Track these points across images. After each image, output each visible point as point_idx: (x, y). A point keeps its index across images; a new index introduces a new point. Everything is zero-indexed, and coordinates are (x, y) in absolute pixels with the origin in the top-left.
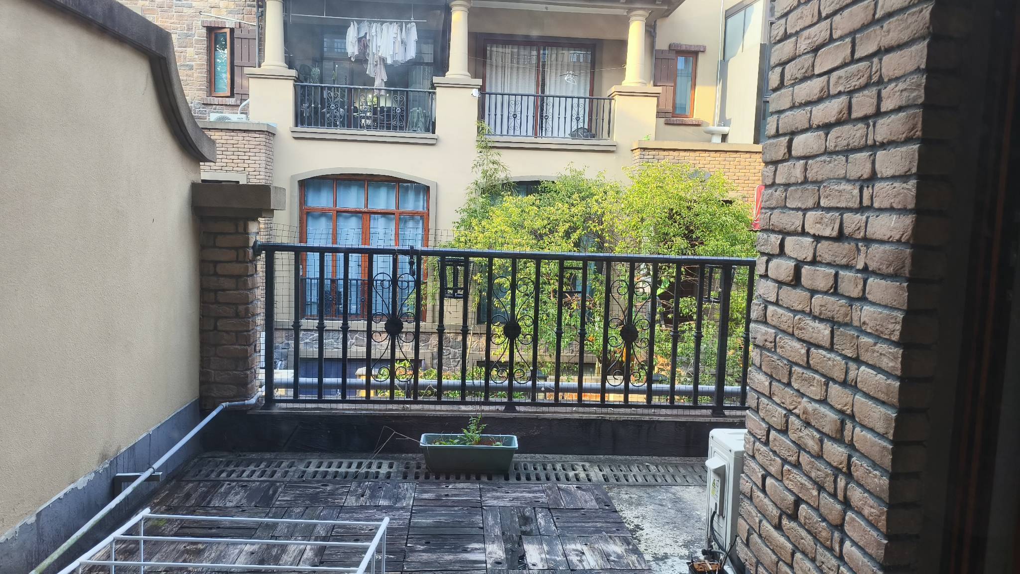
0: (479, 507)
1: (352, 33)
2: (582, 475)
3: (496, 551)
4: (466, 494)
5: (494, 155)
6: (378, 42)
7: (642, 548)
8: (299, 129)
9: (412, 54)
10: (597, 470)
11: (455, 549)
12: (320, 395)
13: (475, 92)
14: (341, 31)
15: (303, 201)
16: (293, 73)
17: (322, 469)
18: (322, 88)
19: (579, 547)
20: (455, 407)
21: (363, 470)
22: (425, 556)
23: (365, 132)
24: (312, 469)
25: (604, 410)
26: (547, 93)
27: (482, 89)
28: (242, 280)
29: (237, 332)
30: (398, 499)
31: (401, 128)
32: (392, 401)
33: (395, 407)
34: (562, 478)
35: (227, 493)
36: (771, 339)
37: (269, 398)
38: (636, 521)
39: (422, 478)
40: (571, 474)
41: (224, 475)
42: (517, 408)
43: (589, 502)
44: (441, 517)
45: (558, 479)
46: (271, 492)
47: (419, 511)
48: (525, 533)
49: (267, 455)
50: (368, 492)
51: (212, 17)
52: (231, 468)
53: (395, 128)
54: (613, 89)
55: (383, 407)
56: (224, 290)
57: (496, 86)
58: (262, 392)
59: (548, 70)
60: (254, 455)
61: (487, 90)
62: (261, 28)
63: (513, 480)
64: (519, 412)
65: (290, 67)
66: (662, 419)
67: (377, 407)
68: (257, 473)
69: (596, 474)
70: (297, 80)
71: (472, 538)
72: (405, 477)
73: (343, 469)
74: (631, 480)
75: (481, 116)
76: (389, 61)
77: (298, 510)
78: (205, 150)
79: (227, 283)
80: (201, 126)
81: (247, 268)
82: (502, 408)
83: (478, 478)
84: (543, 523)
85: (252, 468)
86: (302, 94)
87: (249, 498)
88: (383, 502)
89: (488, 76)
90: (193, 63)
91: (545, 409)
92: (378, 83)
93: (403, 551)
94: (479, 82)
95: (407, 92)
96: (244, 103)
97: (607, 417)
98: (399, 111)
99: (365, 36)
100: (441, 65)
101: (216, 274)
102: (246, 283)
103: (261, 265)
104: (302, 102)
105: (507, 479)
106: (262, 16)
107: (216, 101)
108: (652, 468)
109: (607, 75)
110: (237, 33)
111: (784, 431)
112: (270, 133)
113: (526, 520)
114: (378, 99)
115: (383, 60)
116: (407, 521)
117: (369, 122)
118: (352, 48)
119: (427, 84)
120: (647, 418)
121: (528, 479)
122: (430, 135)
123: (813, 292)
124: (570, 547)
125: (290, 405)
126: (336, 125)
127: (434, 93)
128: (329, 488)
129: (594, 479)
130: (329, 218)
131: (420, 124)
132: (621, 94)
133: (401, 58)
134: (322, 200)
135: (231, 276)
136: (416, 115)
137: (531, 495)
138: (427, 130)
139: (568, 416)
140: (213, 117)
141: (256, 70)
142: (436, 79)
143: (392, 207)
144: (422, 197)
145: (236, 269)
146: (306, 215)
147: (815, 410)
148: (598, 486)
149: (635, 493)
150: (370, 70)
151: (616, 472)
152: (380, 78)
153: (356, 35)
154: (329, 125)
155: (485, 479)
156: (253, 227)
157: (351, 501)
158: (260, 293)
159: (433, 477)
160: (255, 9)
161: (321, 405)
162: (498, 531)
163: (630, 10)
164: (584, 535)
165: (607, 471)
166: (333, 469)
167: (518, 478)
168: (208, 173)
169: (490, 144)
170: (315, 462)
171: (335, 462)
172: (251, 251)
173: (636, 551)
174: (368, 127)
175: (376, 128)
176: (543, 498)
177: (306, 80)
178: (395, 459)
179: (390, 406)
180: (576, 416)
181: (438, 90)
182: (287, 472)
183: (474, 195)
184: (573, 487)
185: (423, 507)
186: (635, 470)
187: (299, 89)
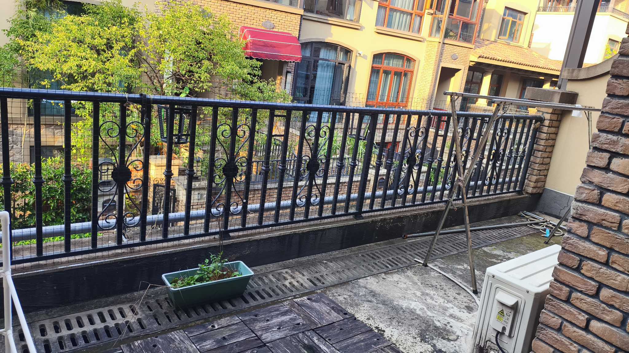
2: (295, 283)
4: (238, 332)
10: (299, 275)
33: (122, 251)
43: (330, 313)
55: (110, 253)
64: (233, 238)
67: (104, 254)
69: (303, 280)
137: (287, 318)
165: (307, 275)
176: (299, 319)
179: (118, 252)
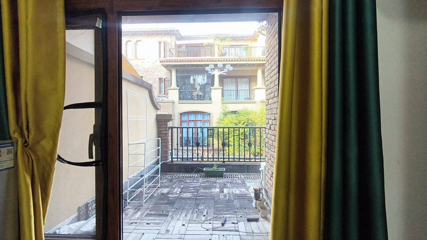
0: (216, 183)
1: (192, 78)
2: (240, 177)
3: (218, 190)
4: (213, 180)
5: (225, 105)
6: (198, 79)
7: (249, 190)
8: (180, 101)
9: (206, 82)
10: (243, 176)
11: (209, 190)
12: (182, 160)
13: (221, 90)
14: (190, 77)
15: (181, 118)
16: (178, 88)
17: (183, 176)
18: (185, 91)
19: (235, 189)
20: (212, 162)
21: (192, 176)
22: (203, 191)
23: (195, 101)
24: (181, 176)
25: (245, 163)
26: (238, 89)
27: (223, 90)
28: (166, 134)
29: (165, 146)
30: (198, 181)
31: (203, 100)
32: (198, 161)
33: (198, 162)
34: (235, 177)
35: (163, 180)
36: (268, 141)
37: (172, 161)
38: (250, 186)
39: (204, 177)
40: (237, 177)
41: (163, 177)
42: (225, 162)
43: (240, 182)
44: (207, 184)
45: (234, 178)
46: (172, 180)
47: (202, 183)
48: (224, 187)
49: (172, 173)
50: (192, 180)
51: (160, 76)
52: (164, 175)
53: (202, 100)
54: (255, 87)
55: (196, 162)
56: (162, 137)
57: (226, 88)
58: (170, 160)
59: (238, 84)
60: (169, 173)
61: (224, 89)
62: (171, 78)
63: (224, 178)
65: (178, 87)
66: (258, 164)
67: (195, 162)
68: (169, 176)
69: (243, 177)
70: (179, 90)
71: (213, 188)
72: (200, 177)
73: (187, 176)
74: (251, 178)
75: (223, 96)
76: (200, 84)
77: (178, 183)
78: (159, 108)
79: (163, 135)
80: (157, 102)
81: (167, 132)
82: (222, 162)
83: (216, 177)
84: (229, 185)
85: (168, 175)
86: (180, 93)
87: (167, 181)
88: (195, 181)
89: (224, 86)
90: (156, 87)
91: (232, 162)
92: (198, 89)
93: (198, 190)
94: (222, 88)
95: (205, 91)
96: (167, 96)
97: (246, 164)
98: (203, 96)
99: (195, 79)
100: (213, 84)
101: (161, 134)
102: (167, 135)
103: (170, 131)
104: (181, 95)
105: (222, 178)
106: (171, 75)
107: (161, 95)
108: (256, 175)
109: (253, 84)
110: (166, 80)
111: (270, 160)
112: (173, 103)
113: (225, 185)
114: (198, 93)
115: (199, 84)
116: (200, 185)
117: (196, 98)
118: (192, 82)
119: (209, 89)
120: (255, 164)
121: (227, 178)
122: (210, 101)
123: (272, 130)
124: (233, 189)
125: (176, 162)
126: (188, 100)
127: (211, 91)
128: (184, 179)
129: (242, 177)
130: (187, 122)
131: (208, 99)
132: (256, 89)
133: (203, 83)
134: (185, 118)
135: (164, 134)
136: (207, 96)
137: (227, 180)
138: (210, 100)
139: (237, 164)
140: (160, 99)
141: (170, 88)
142: (211, 88)
143: (202, 119)
144: (209, 116)
145: (165, 132)
146: (181, 122)
147: (273, 154)
148: (243, 179)
149: (251, 180)
150: (196, 86)
151: (247, 176)
152: (198, 88)
153: (193, 78)
154: (187, 100)
155: (218, 177)
156: (168, 123)
157: (189, 181)
158: (170, 137)
159: (206, 177)
160: (170, 74)
161: (183, 162)
162: (219, 187)
163: (258, 68)
164: (237, 188)
165: (245, 176)
166: (185, 176)
167: (225, 178)
168: (159, 113)
169: (224, 103)
170: (181, 174)
171: (186, 174)
172: (168, 128)
173: (248, 190)
174: (196, 100)
175: (197, 100)
176: (230, 181)
177: (181, 89)
178: (199, 174)
179: (197, 162)
180: (239, 164)
181: (212, 90)
182: (175, 176)
183: (221, 115)
184: (237, 179)
185: (204, 182)
186: (252, 176)
187: (180, 92)
